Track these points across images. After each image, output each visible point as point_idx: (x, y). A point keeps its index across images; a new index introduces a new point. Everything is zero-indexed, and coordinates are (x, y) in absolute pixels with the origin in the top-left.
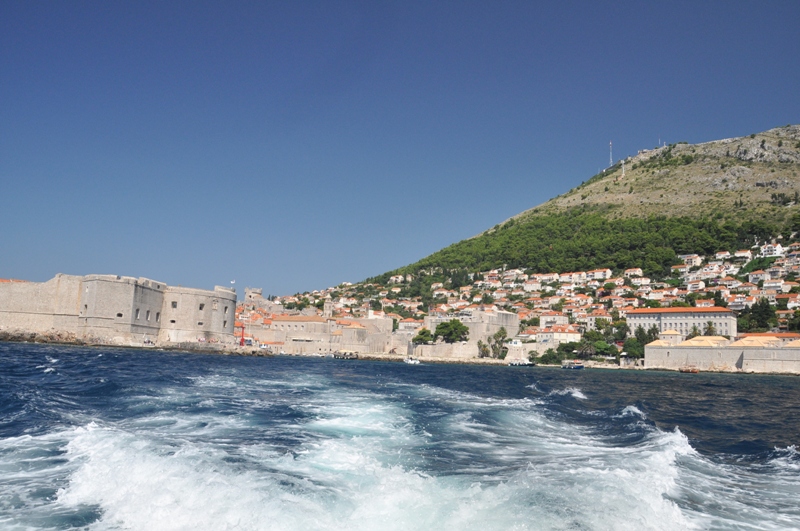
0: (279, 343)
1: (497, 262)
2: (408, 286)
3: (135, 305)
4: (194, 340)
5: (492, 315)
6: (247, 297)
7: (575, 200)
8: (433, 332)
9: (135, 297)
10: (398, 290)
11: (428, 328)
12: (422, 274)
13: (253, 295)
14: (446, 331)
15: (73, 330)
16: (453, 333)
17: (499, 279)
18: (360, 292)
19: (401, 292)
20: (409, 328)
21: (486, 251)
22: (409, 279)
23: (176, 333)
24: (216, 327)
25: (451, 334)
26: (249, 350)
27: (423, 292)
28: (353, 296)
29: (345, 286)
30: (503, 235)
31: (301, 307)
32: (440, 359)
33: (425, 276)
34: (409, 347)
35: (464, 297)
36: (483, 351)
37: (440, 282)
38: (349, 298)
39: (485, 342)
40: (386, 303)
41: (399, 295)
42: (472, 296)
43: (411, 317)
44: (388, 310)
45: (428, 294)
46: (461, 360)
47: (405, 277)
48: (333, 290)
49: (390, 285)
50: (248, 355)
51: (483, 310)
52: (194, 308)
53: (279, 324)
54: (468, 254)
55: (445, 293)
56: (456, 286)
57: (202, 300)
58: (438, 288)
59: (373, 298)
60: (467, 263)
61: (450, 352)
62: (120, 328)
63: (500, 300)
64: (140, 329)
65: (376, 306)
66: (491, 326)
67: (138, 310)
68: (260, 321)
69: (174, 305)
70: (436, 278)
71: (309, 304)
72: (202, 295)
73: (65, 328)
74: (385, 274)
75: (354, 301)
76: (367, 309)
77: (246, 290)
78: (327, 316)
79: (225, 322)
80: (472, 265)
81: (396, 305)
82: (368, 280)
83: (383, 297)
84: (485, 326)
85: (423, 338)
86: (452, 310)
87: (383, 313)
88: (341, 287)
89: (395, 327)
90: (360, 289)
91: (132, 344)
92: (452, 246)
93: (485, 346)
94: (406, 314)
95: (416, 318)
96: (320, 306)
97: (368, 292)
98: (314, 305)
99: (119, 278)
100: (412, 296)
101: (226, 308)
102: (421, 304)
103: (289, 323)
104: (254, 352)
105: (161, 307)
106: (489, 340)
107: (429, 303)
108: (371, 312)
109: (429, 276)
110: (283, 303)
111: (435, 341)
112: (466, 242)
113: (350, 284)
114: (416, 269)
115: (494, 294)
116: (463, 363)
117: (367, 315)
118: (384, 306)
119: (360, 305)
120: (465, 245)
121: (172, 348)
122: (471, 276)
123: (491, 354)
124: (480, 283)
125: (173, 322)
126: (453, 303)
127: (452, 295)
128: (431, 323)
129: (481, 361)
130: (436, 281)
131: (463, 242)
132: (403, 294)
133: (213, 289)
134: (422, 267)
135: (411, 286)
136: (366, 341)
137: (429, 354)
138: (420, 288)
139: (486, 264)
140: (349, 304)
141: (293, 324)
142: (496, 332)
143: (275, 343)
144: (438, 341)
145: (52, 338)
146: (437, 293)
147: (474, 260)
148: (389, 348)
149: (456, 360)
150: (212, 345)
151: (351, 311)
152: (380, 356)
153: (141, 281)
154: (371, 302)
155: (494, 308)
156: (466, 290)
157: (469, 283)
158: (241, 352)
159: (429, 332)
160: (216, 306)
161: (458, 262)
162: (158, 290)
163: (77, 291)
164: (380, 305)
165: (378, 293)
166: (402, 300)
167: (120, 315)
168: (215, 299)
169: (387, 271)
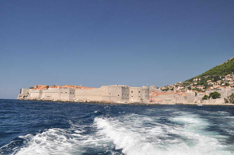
0: (161, 101)
1: (230, 72)
2: (199, 82)
3: (122, 93)
4: (138, 101)
5: (229, 89)
6: (151, 88)
8: (208, 96)
9: (122, 90)
10: (196, 83)
11: (207, 95)
12: (204, 78)
13: (152, 88)
14: (213, 95)
15: (107, 100)
16: (215, 96)
17: (231, 77)
18: (184, 85)
19: (197, 84)
20: (201, 95)
21: (225, 69)
22: (200, 79)
23: (133, 99)
24: (144, 97)
25: (214, 96)
26: (154, 103)
27: (204, 83)
28: (182, 86)
29: (179, 83)
30: (231, 63)
31: (167, 90)
32: (211, 104)
33: (205, 78)
34: (201, 101)
35: (219, 84)
36: (226, 101)
37: (210, 80)
38: (181, 87)
39: (227, 98)
40: (193, 87)
41: (197, 85)
42: (221, 84)
43: (201, 91)
44: (194, 90)
45: (206, 84)
46: (218, 104)
47: (198, 79)
48: (176, 84)
49: (194, 82)
50: (154, 105)
51: (225, 88)
52: (137, 93)
53: (161, 95)
54: (219, 70)
55: (212, 83)
56: (215, 81)
57: (140, 90)
58: (210, 82)
59: (188, 86)
60: (219, 73)
61: (215, 102)
62: (119, 99)
63: (232, 84)
64: (124, 99)
65: (190, 89)
66: (228, 93)
67: (123, 94)
68: (155, 95)
69: (132, 92)
70: (209, 78)
71: (169, 89)
72: (139, 89)
73: (105, 99)
74: (192, 79)
75: (183, 87)
76: (187, 90)
77: (150, 86)
78: (175, 93)
79: (146, 96)
80: (221, 74)
81: (196, 88)
82: (186, 81)
83: (191, 86)
84: (226, 93)
85: (205, 98)
86: (215, 88)
87: (192, 91)
88: (178, 83)
89: (196, 95)
90: (184, 84)
91: (122, 103)
92: (213, 68)
93: (227, 100)
94: (200, 91)
95: (203, 92)
96: (172, 89)
97: (187, 85)
98: (170, 89)
99: (118, 86)
100: (201, 85)
101: (146, 92)
102: (204, 87)
103: (164, 95)
104: (155, 104)
105: (129, 93)
106: (228, 98)
107: (207, 87)
108: (188, 91)
109: (206, 78)
110: (161, 89)
111: (209, 98)
112: (218, 66)
113: (181, 82)
114: (202, 76)
115: (229, 82)
116: (219, 105)
117: (187, 91)
118: (192, 88)
119: (184, 88)
120: (218, 67)
121: (133, 104)
122: (221, 77)
123: (229, 102)
124: (224, 79)
125: (132, 96)
126: (215, 86)
127: (214, 84)
128: (207, 93)
129: (226, 104)
130: (209, 80)
131: (217, 66)
132: (198, 84)
133: (142, 87)
134: (203, 76)
135: (200, 82)
136: (187, 99)
137: (207, 102)
138: (203, 82)
139: (225, 73)
140: (181, 88)
141: (165, 95)
142: (230, 95)
143: (160, 101)
144: (210, 99)
145: (102, 102)
146: (209, 83)
147: (221, 72)
148: (194, 101)
149: (217, 104)
150: (143, 102)
151: (182, 90)
152: (192, 104)
153: (123, 86)
154: (188, 88)
155: (230, 87)
156: (219, 82)
157: (220, 79)
158: (152, 104)
159: (207, 96)
160: (143, 92)
161: (216, 73)
162: (128, 88)
163: (107, 90)
164: (191, 88)
165: (190, 84)
166: (198, 86)
167: (119, 95)
168: (143, 90)
169: (192, 78)
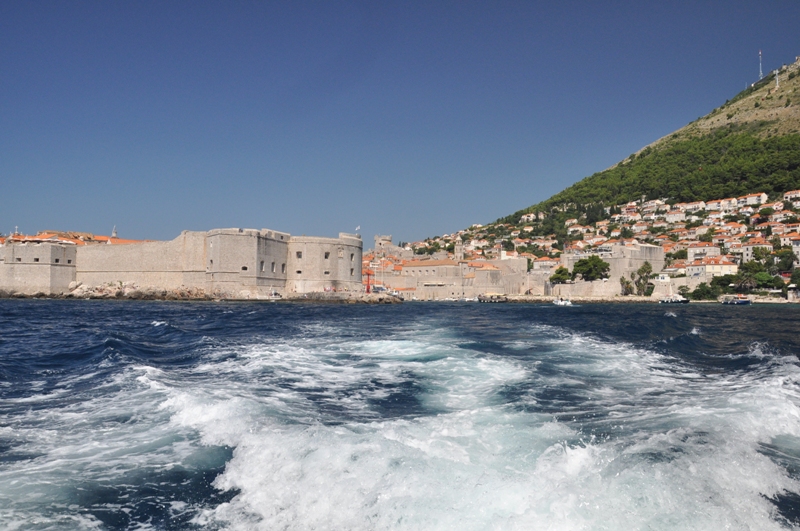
0: (411, 289)
1: (635, 193)
2: (541, 225)
3: (259, 258)
4: (320, 290)
5: (634, 249)
6: (377, 245)
7: (720, 120)
8: (570, 270)
9: (258, 249)
10: (530, 229)
11: (565, 267)
12: (555, 211)
13: (383, 242)
14: (585, 269)
15: (202, 286)
16: (592, 270)
17: (638, 211)
18: (491, 234)
19: (534, 231)
20: (545, 267)
21: (622, 183)
22: (541, 216)
23: (302, 284)
24: (343, 275)
25: (590, 271)
26: (376, 297)
27: (557, 230)
28: (484, 238)
29: (475, 228)
30: (639, 164)
31: (431, 252)
32: (581, 299)
33: (558, 212)
34: (546, 287)
35: (601, 233)
36: (626, 288)
37: (574, 218)
38: (480, 240)
39: (628, 278)
40: (519, 243)
41: (531, 234)
42: (610, 231)
43: (546, 255)
44: (522, 250)
45: (562, 231)
46: (605, 298)
47: (537, 215)
48: (463, 233)
49: (522, 224)
50: (375, 303)
51: (623, 244)
52: (320, 257)
53: (410, 269)
54: (603, 187)
55: (580, 229)
56: (591, 221)
57: (327, 248)
58: (573, 225)
59: (505, 239)
60: (602, 197)
61: (591, 290)
62: (246, 281)
63: (641, 233)
64: (266, 282)
65: (509, 247)
66: (633, 261)
67: (262, 263)
68: (391, 267)
69: (299, 255)
70: (570, 214)
71: (439, 248)
72: (327, 243)
73: (194, 284)
74: (516, 213)
75: (485, 243)
76: (500, 250)
77: (376, 238)
78: (459, 260)
79: (352, 270)
80: (608, 198)
81: (529, 244)
82: (498, 221)
83: (515, 238)
84: (627, 261)
85: (560, 277)
86: (589, 247)
87: (516, 253)
88: (471, 229)
89: (530, 267)
90: (491, 230)
91: (258, 297)
92: (585, 180)
93: (628, 283)
94: (541, 253)
95: (551, 257)
96: (451, 250)
97: (500, 233)
98: (444, 248)
99: (241, 231)
100: (546, 234)
101: (352, 255)
102: (556, 241)
103: (420, 268)
104: (381, 300)
105: (286, 258)
106: (633, 276)
107: (564, 241)
108: (504, 253)
109: (562, 213)
110: (413, 248)
111: (573, 279)
112: (599, 175)
113: (480, 226)
114: (548, 207)
115: (634, 227)
116: (607, 302)
117: (499, 256)
118: (516, 246)
119: (492, 246)
120: (599, 178)
121: (298, 300)
122: (608, 210)
123: (635, 291)
124: (617, 217)
125: (299, 272)
126: (590, 239)
127: (588, 231)
128: (568, 261)
129: (626, 298)
130: (570, 218)
131: (596, 175)
132: (536, 233)
133: (337, 237)
134: (554, 204)
135: (544, 224)
136: (501, 282)
137: (567, 295)
138: (553, 225)
139: (622, 197)
140: (481, 246)
141: (423, 269)
142: (639, 267)
143: (407, 289)
144: (577, 280)
145: (182, 295)
146: (571, 229)
147: (609, 193)
148: (524, 289)
149: (599, 299)
150: (337, 294)
151: (483, 253)
152: (516, 298)
153: (264, 232)
154: (503, 243)
155: (635, 241)
156: (603, 225)
157: (605, 217)
158: (367, 300)
159: (566, 270)
160: (341, 254)
161: (592, 196)
162: (282, 241)
163: (202, 247)
164: (513, 245)
165: (510, 233)
166: (535, 239)
167: (245, 268)
168: (341, 247)
169: (518, 210)
